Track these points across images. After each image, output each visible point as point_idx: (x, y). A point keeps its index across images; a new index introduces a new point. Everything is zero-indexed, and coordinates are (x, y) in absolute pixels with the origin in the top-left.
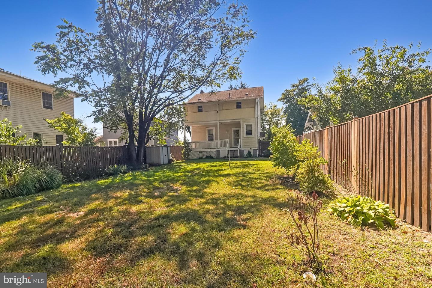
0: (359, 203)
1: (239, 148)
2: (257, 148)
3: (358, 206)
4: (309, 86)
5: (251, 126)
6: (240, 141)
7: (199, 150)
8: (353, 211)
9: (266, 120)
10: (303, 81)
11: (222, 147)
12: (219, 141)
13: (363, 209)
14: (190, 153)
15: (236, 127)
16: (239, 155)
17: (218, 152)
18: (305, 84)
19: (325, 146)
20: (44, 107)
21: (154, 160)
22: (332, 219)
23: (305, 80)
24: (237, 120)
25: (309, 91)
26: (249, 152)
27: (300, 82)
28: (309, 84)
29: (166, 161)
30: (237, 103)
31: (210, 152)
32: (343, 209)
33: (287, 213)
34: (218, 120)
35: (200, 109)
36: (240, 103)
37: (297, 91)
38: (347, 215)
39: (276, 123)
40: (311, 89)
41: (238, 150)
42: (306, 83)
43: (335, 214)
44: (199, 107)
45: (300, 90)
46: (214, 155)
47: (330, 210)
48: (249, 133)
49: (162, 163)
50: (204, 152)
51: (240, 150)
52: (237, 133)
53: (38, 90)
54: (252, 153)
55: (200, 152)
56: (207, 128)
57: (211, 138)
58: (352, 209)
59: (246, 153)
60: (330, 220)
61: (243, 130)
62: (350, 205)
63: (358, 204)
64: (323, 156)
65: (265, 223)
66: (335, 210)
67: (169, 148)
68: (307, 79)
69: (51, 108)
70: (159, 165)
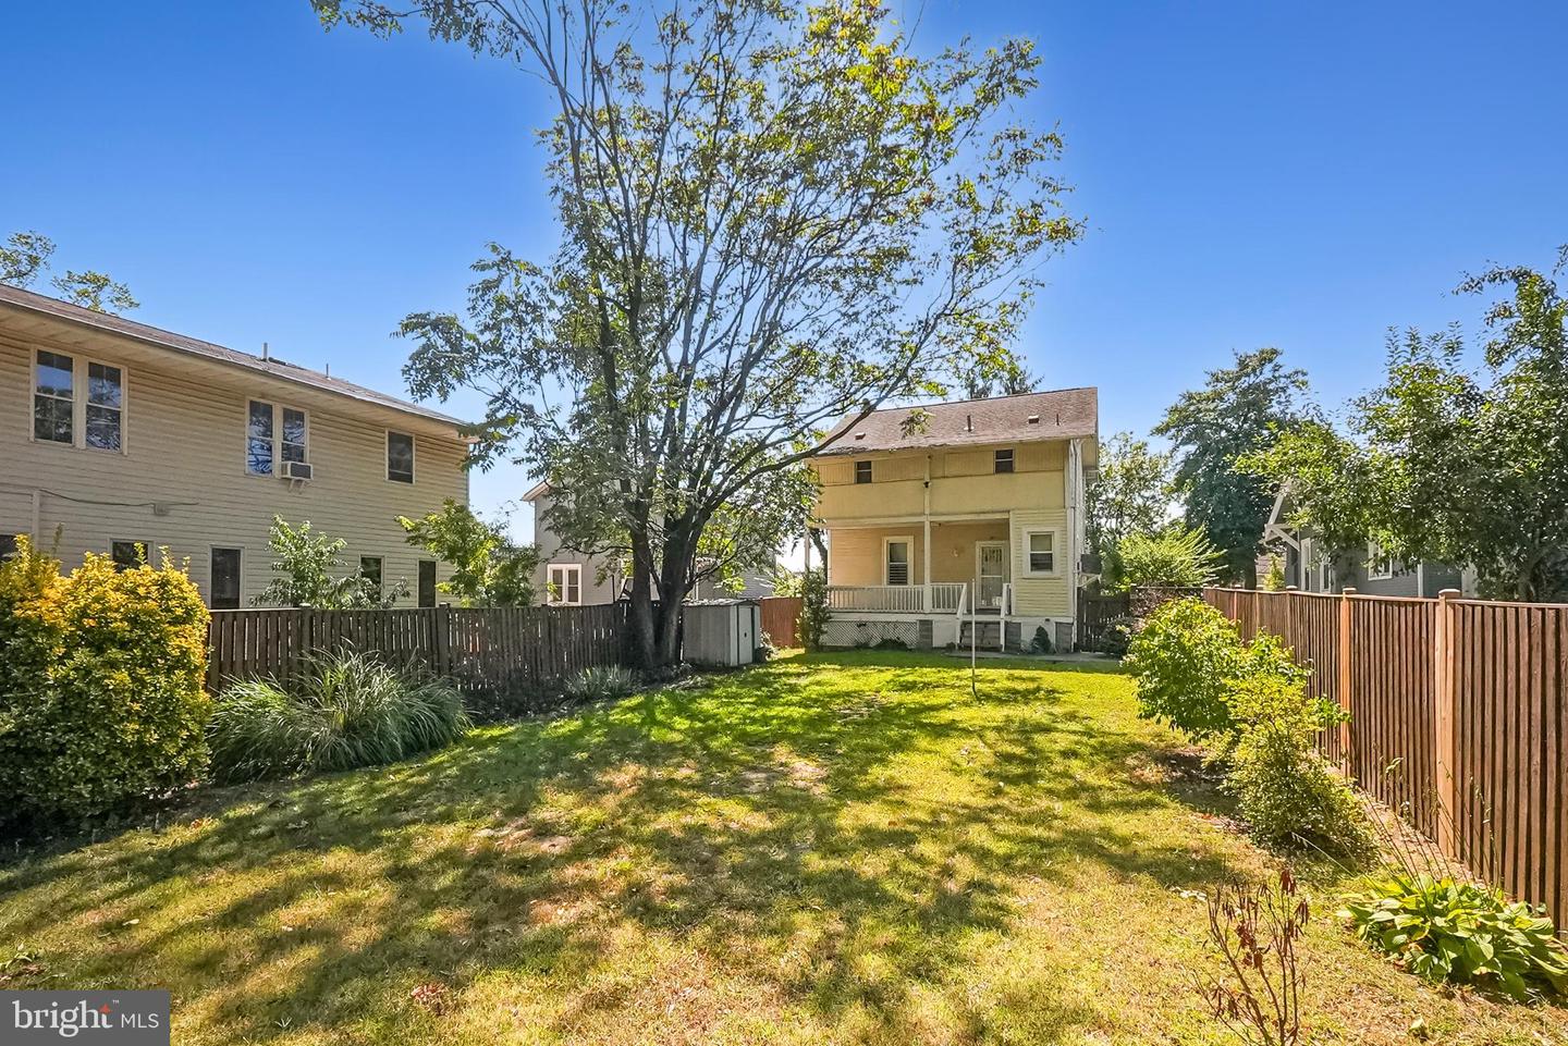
0: (1445, 903)
1: (1003, 617)
2: (1071, 620)
3: (1442, 914)
4: (1283, 380)
5: (1049, 537)
6: (1009, 591)
7: (855, 617)
8: (1423, 929)
9: (1104, 497)
10: (1254, 363)
11: (938, 610)
12: (927, 589)
13: (1454, 927)
14: (824, 627)
15: (992, 538)
16: (1002, 642)
17: (926, 626)
18: (1267, 372)
19: (1338, 657)
20: (393, 477)
21: (707, 648)
22: (1349, 944)
23: (1267, 357)
24: (998, 516)
25: (1283, 399)
26: (1041, 632)
27: (1243, 365)
28: (1281, 372)
29: (747, 656)
30: (999, 454)
31: (896, 623)
32: (1389, 916)
33: (1199, 906)
34: (927, 512)
35: (863, 474)
36: (1009, 453)
37: (1232, 397)
38: (1401, 938)
39: (1144, 511)
40: (1288, 392)
41: (999, 623)
42: (1268, 367)
43: (1362, 930)
44: (860, 465)
45: (1244, 393)
46: (910, 638)
47: (1345, 914)
48: (1041, 563)
49: (733, 662)
50: (874, 623)
51: (1006, 623)
52: (996, 558)
53: (376, 426)
54: (1052, 638)
55: (861, 625)
56: (886, 538)
57: (897, 575)
58: (1418, 921)
59: (1027, 636)
60: (1344, 949)
61: (1020, 550)
62: (1412, 907)
63: (1440, 907)
64: (1334, 694)
65: (1129, 933)
66: (1362, 916)
67: (757, 609)
68: (1274, 352)
69: (409, 479)
70: (725, 669)
